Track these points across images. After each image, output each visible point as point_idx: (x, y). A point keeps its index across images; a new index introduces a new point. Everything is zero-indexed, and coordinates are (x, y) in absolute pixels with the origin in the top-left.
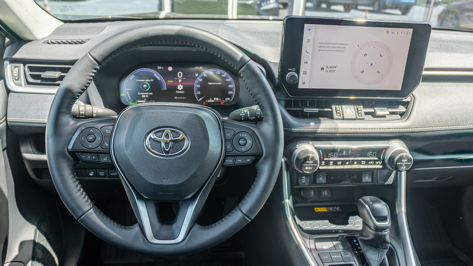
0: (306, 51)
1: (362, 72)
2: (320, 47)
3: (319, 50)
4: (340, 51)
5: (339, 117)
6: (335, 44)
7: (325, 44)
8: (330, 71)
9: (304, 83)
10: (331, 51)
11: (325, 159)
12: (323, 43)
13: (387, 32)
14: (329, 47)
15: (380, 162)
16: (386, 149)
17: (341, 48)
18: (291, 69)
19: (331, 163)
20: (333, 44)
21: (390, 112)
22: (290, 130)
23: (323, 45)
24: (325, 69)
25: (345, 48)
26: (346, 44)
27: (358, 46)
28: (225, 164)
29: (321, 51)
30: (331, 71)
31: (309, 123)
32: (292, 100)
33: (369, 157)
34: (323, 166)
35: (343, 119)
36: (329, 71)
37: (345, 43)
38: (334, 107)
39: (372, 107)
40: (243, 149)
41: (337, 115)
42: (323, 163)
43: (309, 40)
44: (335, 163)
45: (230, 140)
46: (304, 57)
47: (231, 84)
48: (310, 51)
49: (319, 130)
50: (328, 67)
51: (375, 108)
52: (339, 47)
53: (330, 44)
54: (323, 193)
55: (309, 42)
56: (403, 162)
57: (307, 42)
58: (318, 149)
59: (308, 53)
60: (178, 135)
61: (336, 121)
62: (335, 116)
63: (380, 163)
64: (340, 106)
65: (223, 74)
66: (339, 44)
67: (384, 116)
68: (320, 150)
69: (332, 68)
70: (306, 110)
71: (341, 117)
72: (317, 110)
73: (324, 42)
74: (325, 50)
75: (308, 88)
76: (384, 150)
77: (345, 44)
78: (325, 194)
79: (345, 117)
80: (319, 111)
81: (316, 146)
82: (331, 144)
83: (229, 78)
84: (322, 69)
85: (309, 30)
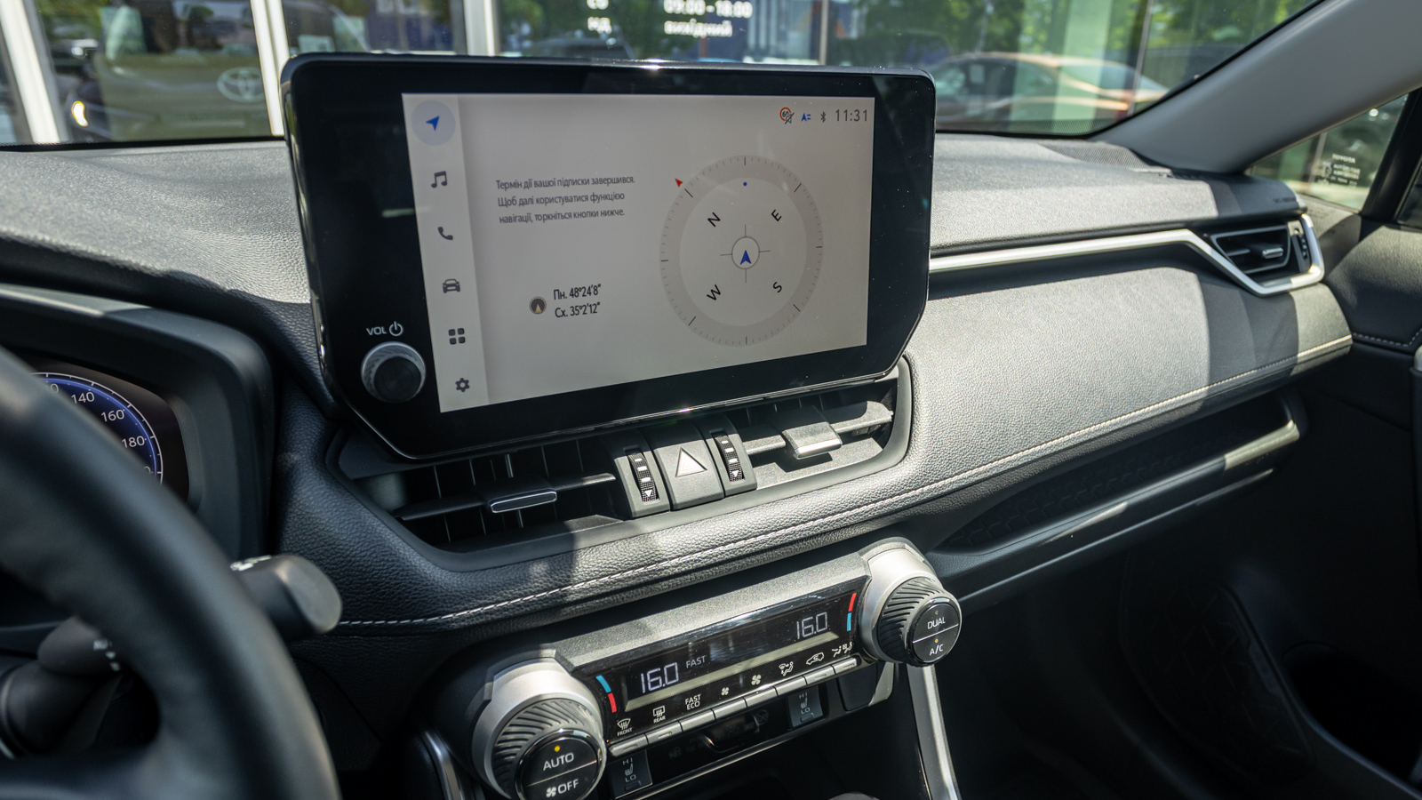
0: (441, 230)
1: (715, 293)
2: (505, 203)
3: (502, 220)
4: (605, 214)
5: (655, 503)
6: (575, 182)
7: (528, 185)
8: (575, 310)
9: (463, 385)
10: (564, 217)
11: (631, 705)
12: (516, 185)
13: (783, 115)
14: (552, 200)
15: (845, 646)
16: (860, 584)
17: (606, 197)
18: (382, 330)
19: (659, 713)
20: (566, 183)
21: (841, 435)
22: (434, 623)
23: (520, 193)
24: (552, 303)
25: (621, 196)
26: (624, 180)
27: (679, 183)
29: (513, 224)
30: (581, 311)
31: (524, 566)
32: (430, 469)
33: (802, 639)
34: (628, 737)
35: (673, 507)
36: (569, 312)
37: (620, 176)
38: (622, 463)
39: (777, 430)
41: (645, 499)
42: (624, 725)
43: (444, 173)
44: (676, 708)
46: (438, 260)
47: (138, 433)
48: (462, 229)
50: (561, 296)
51: (789, 432)
52: (595, 198)
53: (549, 184)
55: (445, 184)
56: (933, 630)
57: (434, 186)
58: (588, 674)
59: (450, 238)
61: (646, 526)
62: (637, 503)
63: (847, 647)
64: (648, 454)
66: (594, 183)
67: (823, 457)
68: (600, 678)
69: (581, 293)
70: (499, 505)
71: (664, 501)
72: (551, 497)
73: (522, 180)
74: (533, 218)
75: (486, 402)
76: (854, 595)
77: (618, 181)
79: (678, 499)
80: (560, 494)
81: (579, 661)
82: (647, 631)
83: (115, 408)
84: (538, 304)
85: (431, 126)
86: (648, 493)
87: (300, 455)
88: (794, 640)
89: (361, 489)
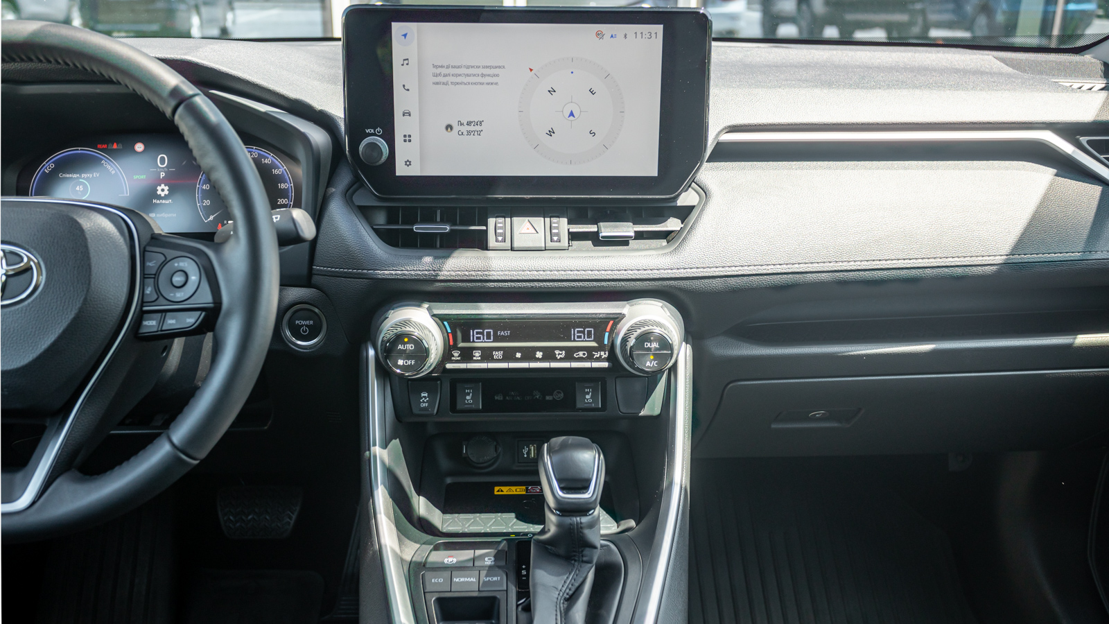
0: (404, 86)
1: (551, 133)
2: (436, 75)
3: (434, 83)
4: (488, 84)
5: (502, 245)
6: (472, 67)
7: (448, 67)
8: (469, 133)
9: (408, 163)
10: (465, 84)
11: (461, 345)
12: (442, 67)
13: (597, 34)
14: (460, 75)
15: (602, 353)
16: (618, 318)
17: (489, 75)
18: (372, 131)
19: (477, 354)
20: (468, 67)
21: (635, 232)
22: (371, 274)
23: (444, 71)
24: (456, 128)
25: (497, 75)
26: (500, 67)
27: (531, 70)
28: (143, 330)
29: (439, 86)
30: (472, 134)
31: (420, 258)
32: (397, 208)
33: (574, 341)
34: (457, 362)
35: (512, 249)
36: (465, 133)
37: (497, 65)
38: (491, 221)
40: (180, 295)
41: (497, 241)
42: (456, 354)
43: (408, 59)
44: (487, 355)
45: (153, 276)
46: (402, 100)
47: (285, 182)
48: (413, 86)
49: (444, 275)
50: (462, 124)
52: (483, 75)
53: (459, 67)
54: (525, 451)
55: (407, 64)
56: (649, 349)
57: (403, 65)
58: (440, 319)
59: (408, 90)
60: (18, 259)
61: (491, 254)
62: (492, 242)
63: (604, 355)
64: (508, 220)
65: (265, 158)
66: (483, 68)
67: (624, 241)
68: (446, 323)
69: (472, 124)
70: (418, 228)
71: (508, 244)
72: (446, 229)
73: (445, 64)
74: (450, 83)
75: (418, 174)
76: (611, 322)
77: (496, 67)
78: (529, 453)
79: (516, 245)
80: (451, 230)
81: (436, 312)
82: (477, 308)
83: (279, 168)
84: (449, 127)
85: (403, 37)
86: (500, 238)
87: (337, 190)
88: (569, 340)
89: (365, 212)
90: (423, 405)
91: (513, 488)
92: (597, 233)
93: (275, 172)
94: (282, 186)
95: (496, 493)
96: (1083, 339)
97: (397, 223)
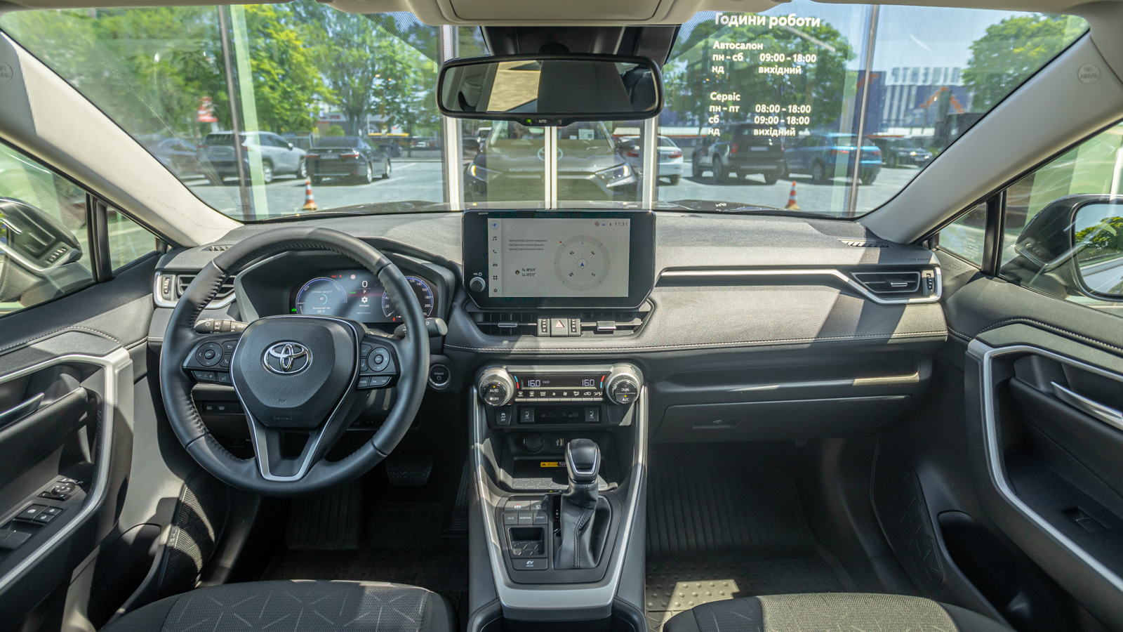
0: (494, 251)
1: (571, 274)
2: (511, 245)
3: (509, 249)
4: (538, 249)
5: (545, 333)
6: (530, 241)
7: (517, 241)
8: (528, 275)
9: (495, 291)
10: (526, 249)
11: (523, 388)
12: (514, 241)
13: (596, 224)
14: (523, 245)
16: (608, 374)
17: (538, 245)
18: (477, 274)
19: (532, 394)
20: (528, 241)
21: (617, 326)
22: (475, 350)
23: (515, 243)
24: (521, 272)
25: (543, 245)
26: (544, 241)
27: (561, 242)
28: (360, 386)
29: (513, 250)
30: (530, 275)
31: (502, 341)
32: (489, 313)
33: (584, 386)
34: (521, 397)
35: (551, 336)
36: (526, 275)
37: (543, 239)
38: (540, 321)
39: (595, 321)
40: (379, 368)
41: (543, 331)
42: (521, 393)
43: (496, 236)
44: (537, 394)
45: (365, 358)
46: (492, 258)
47: (429, 295)
48: (499, 251)
49: (514, 350)
50: (524, 270)
51: (599, 322)
52: (535, 245)
53: (522, 241)
54: (557, 442)
55: (496, 239)
56: (624, 392)
57: (494, 239)
58: (512, 374)
59: (496, 253)
60: (299, 350)
61: (539, 339)
62: (540, 332)
63: (600, 394)
64: (548, 320)
65: (419, 282)
66: (535, 241)
67: (611, 332)
68: (515, 377)
69: (530, 270)
70: (501, 325)
71: (548, 333)
72: (515, 325)
73: (515, 239)
74: (518, 249)
75: (501, 296)
76: (604, 376)
77: (542, 241)
78: (559, 443)
79: (553, 334)
80: (518, 326)
81: (510, 371)
82: (532, 369)
83: (425, 287)
84: (517, 272)
85: (494, 226)
86: (544, 330)
87: (457, 304)
88: (581, 386)
89: (472, 315)
90: (502, 420)
91: (551, 463)
92: (596, 327)
93: (424, 290)
94: (427, 297)
95: (542, 466)
96: (858, 381)
97: (488, 321)
